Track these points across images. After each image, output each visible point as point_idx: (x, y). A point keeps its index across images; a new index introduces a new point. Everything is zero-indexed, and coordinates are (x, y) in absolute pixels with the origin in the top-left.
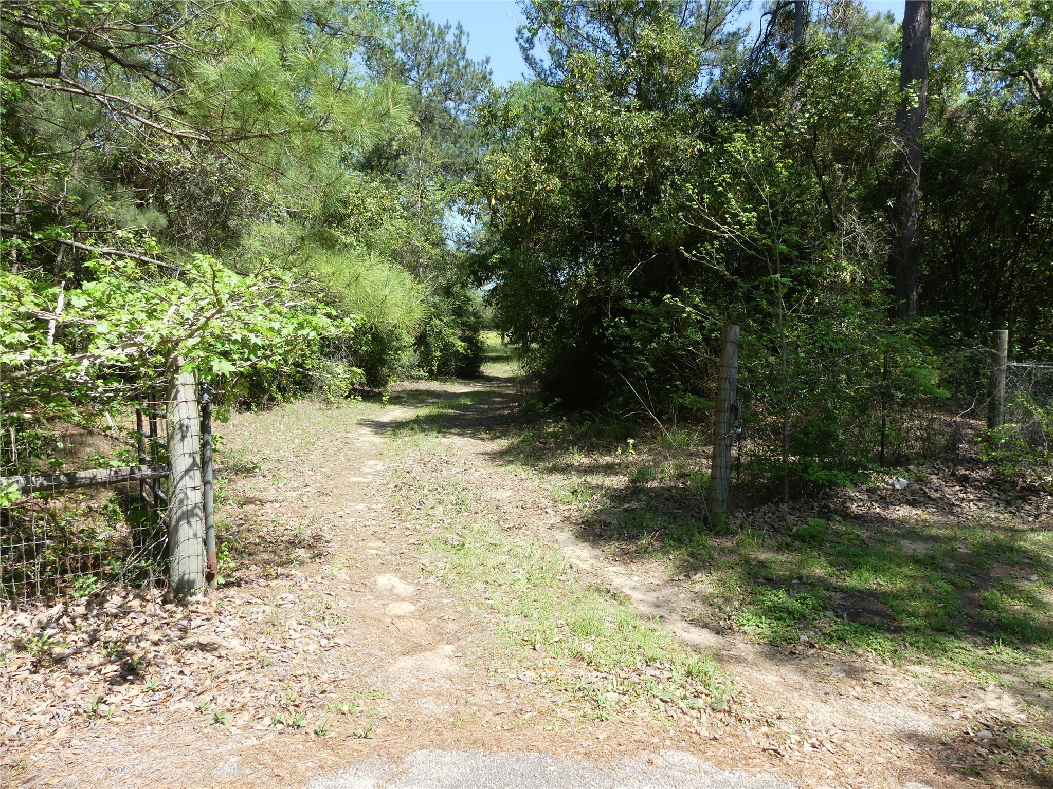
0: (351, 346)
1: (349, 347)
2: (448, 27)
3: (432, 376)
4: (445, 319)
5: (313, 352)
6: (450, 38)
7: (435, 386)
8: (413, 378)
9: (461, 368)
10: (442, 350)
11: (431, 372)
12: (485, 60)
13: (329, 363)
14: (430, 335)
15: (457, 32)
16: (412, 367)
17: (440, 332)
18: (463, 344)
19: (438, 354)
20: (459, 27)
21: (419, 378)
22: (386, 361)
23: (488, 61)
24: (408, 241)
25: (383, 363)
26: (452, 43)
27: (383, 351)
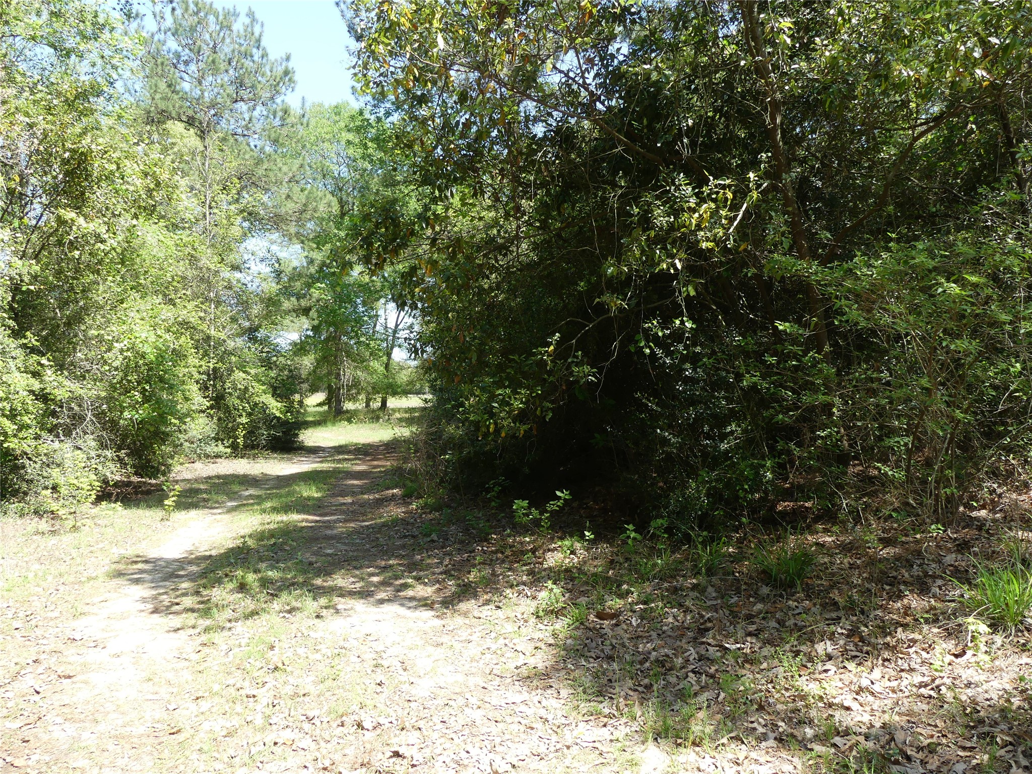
0: (103, 413)
1: (100, 415)
2: (236, 15)
3: (236, 451)
4: (253, 372)
5: (22, 427)
6: (238, 26)
7: (242, 466)
8: (207, 456)
9: (275, 438)
10: (249, 415)
11: (234, 447)
12: (284, 57)
13: (57, 445)
14: (230, 394)
15: (248, 21)
16: (205, 440)
17: (246, 388)
18: (279, 405)
19: (244, 420)
20: (251, 14)
21: (218, 456)
22: (167, 435)
23: (288, 59)
24: (193, 260)
25: (163, 437)
26: (242, 31)
27: (162, 418)
